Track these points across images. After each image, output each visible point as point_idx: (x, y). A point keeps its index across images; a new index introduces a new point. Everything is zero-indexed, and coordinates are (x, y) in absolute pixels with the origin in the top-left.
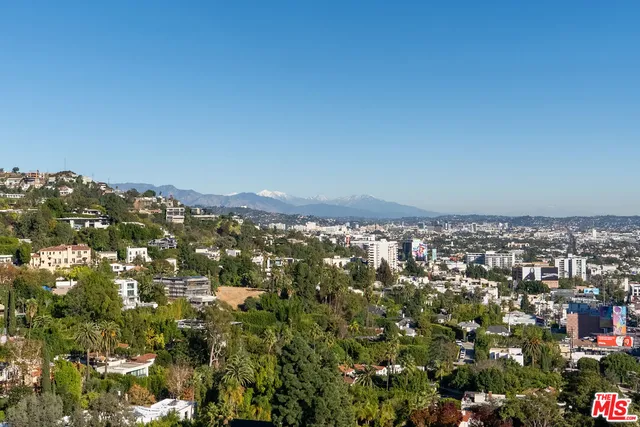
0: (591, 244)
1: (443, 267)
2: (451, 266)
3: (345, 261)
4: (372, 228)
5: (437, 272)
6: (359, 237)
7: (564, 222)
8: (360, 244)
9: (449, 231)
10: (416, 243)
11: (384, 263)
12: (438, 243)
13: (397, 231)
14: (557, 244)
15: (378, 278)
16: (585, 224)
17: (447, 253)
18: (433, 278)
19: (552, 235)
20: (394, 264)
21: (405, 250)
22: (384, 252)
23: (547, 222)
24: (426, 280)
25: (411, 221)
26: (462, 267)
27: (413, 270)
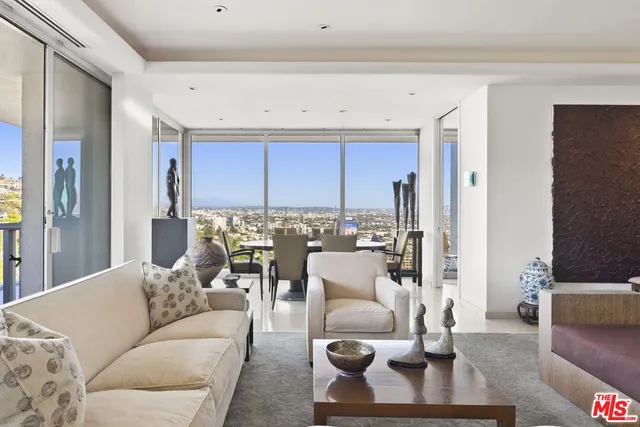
0: (309, 219)
1: (247, 229)
2: (250, 228)
3: (202, 227)
4: (215, 211)
5: (244, 231)
6: (209, 215)
7: (299, 209)
8: (209, 219)
9: (250, 213)
10: (235, 218)
11: (220, 229)
12: (246, 219)
13: (228, 213)
14: (295, 219)
15: (217, 234)
16: (307, 210)
17: (249, 223)
18: (243, 234)
19: (294, 215)
20: (224, 228)
21: (230, 222)
22: (220, 223)
23: (292, 209)
24: (239, 235)
25: (233, 208)
26: (255, 229)
27: (234, 231)
